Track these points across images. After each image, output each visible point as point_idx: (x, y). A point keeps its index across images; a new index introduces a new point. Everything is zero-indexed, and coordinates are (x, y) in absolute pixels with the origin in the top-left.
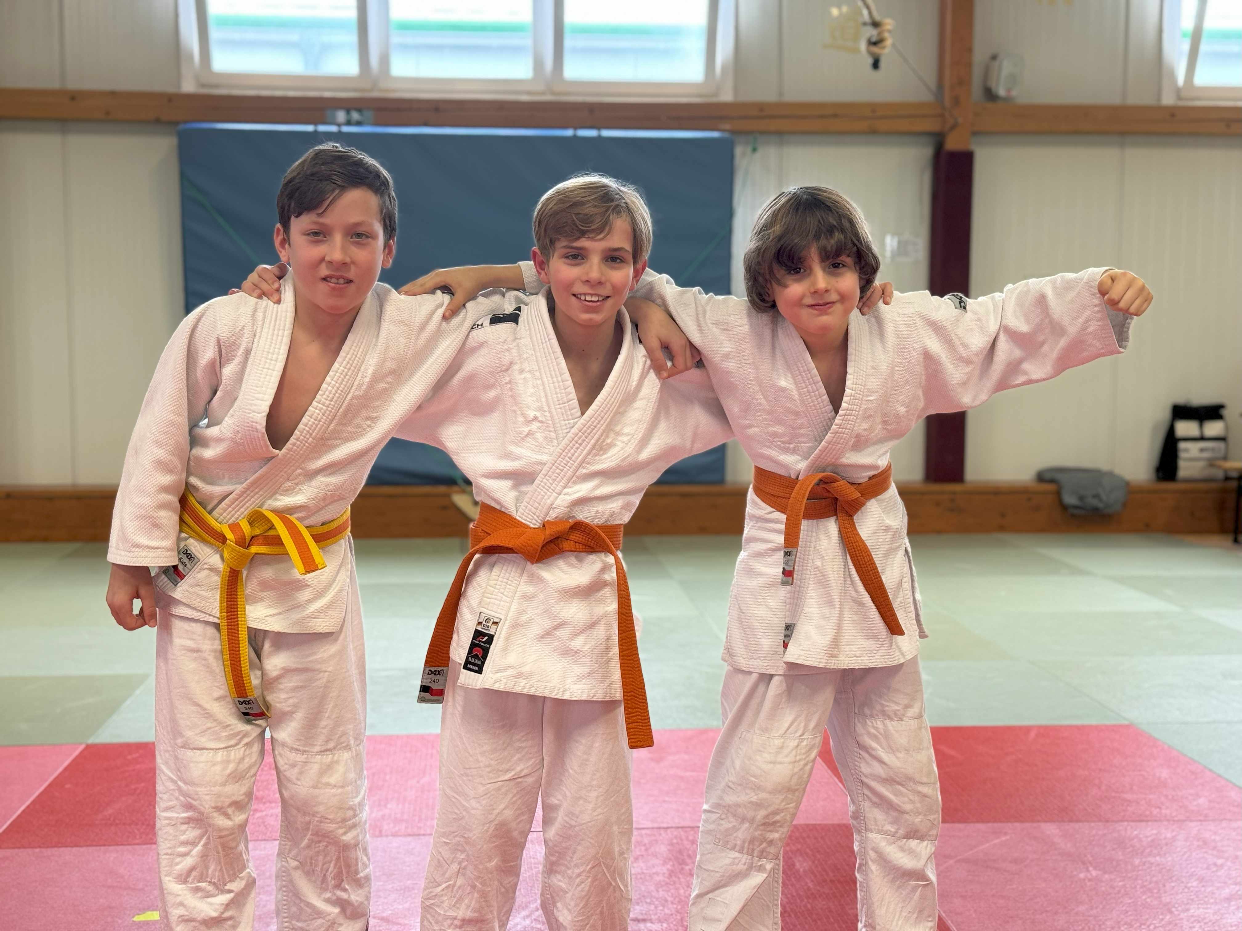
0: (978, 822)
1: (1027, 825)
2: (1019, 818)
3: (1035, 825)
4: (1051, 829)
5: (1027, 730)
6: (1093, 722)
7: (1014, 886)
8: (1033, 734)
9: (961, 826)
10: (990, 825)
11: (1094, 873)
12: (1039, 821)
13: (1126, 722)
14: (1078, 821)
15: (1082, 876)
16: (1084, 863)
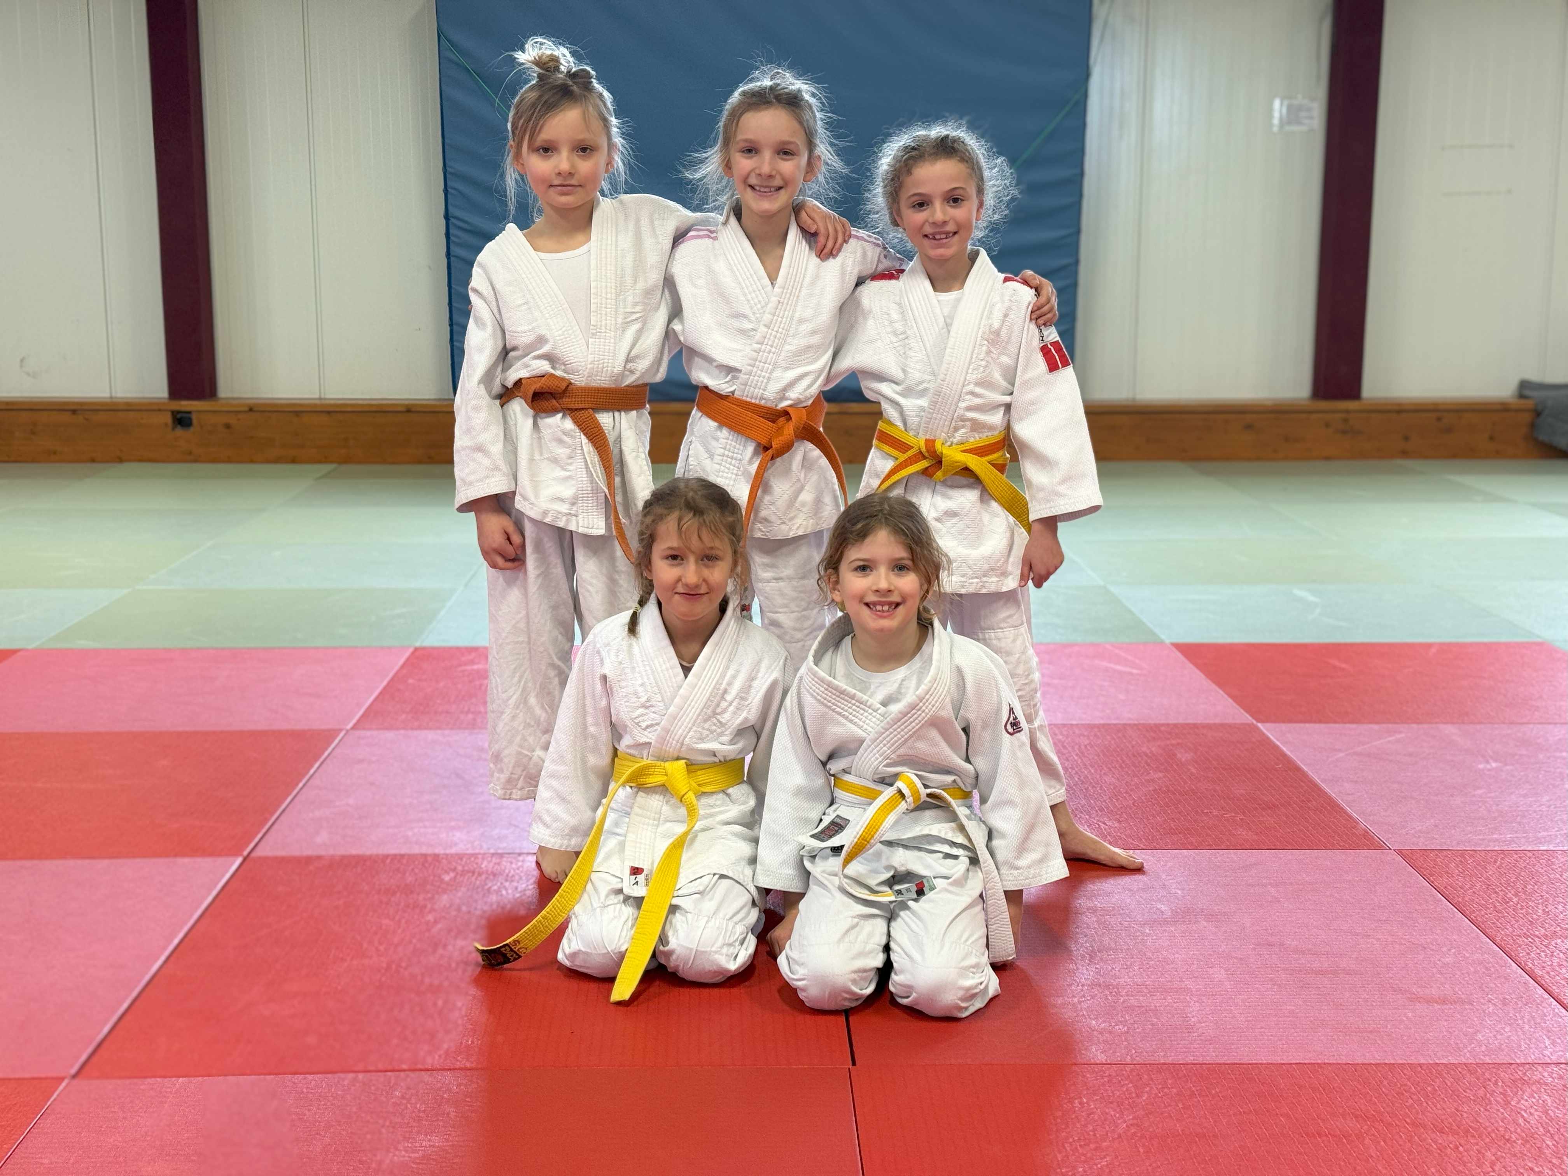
0: (1370, 723)
1: (1425, 726)
2: (1415, 720)
3: (1434, 726)
4: (1449, 729)
5: (1428, 646)
6: (1503, 639)
7: (1409, 774)
8: (1433, 650)
9: (1354, 726)
10: (1384, 725)
11: (1494, 765)
12: (1436, 723)
13: (1539, 640)
14: (1480, 723)
15: (1481, 766)
16: (1483, 756)
